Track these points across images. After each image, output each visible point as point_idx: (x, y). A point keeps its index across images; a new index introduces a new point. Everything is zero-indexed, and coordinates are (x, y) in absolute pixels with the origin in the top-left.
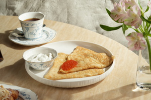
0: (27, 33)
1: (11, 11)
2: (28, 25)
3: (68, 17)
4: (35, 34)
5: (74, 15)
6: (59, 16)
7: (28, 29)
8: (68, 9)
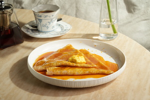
0: (40, 25)
1: (18, 5)
2: (40, 16)
3: (76, 13)
4: (48, 27)
5: (82, 11)
6: (67, 11)
7: (41, 20)
8: (76, 4)
